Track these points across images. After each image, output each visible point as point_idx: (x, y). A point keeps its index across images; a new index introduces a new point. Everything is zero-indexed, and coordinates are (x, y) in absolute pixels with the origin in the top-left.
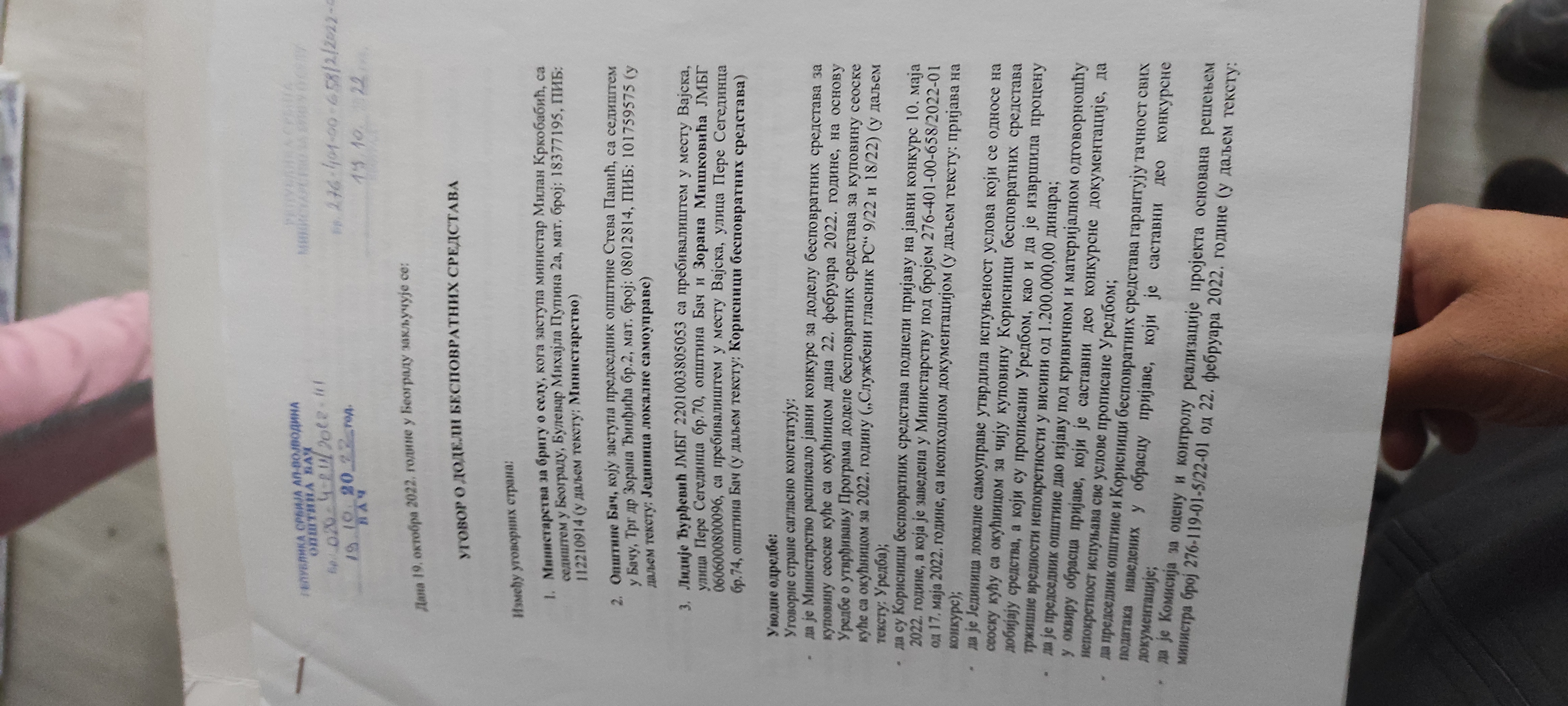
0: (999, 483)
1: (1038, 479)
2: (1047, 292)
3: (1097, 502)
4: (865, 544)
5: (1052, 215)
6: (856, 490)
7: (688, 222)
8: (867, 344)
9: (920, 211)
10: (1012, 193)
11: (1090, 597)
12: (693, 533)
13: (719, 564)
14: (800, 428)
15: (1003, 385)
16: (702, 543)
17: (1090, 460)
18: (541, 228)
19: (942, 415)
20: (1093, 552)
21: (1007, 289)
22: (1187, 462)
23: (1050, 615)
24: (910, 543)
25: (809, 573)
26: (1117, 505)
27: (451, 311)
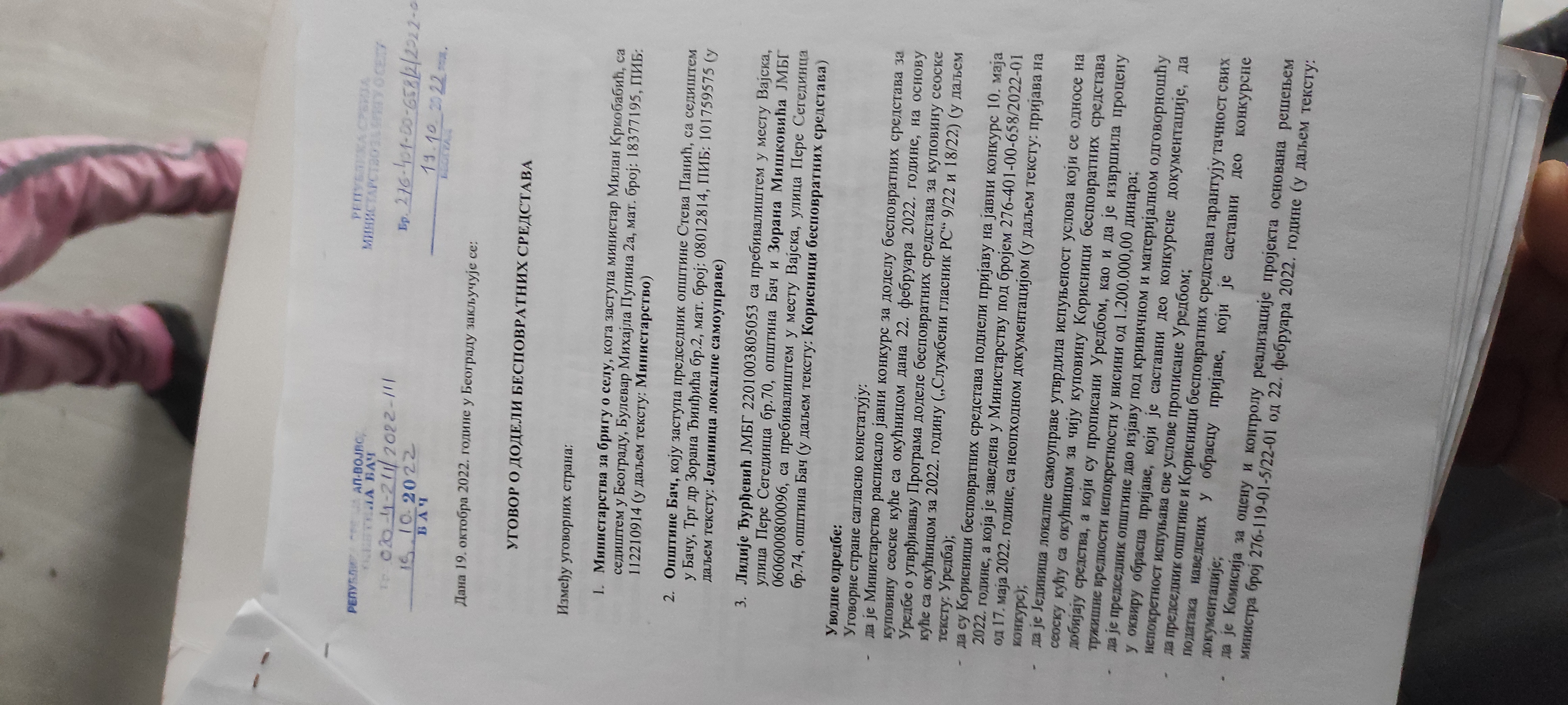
0: (1070, 471)
1: (1109, 467)
2: (1123, 281)
3: (1166, 490)
4: (932, 536)
5: (1131, 205)
6: (925, 479)
7: (764, 205)
8: (943, 329)
9: (1000, 198)
10: (1092, 182)
11: (1155, 590)
12: (754, 523)
13: (780, 556)
14: (871, 415)
15: (1078, 372)
16: (763, 534)
17: (1160, 446)
18: (614, 208)
19: (1016, 402)
20: (1160, 543)
21: (1085, 276)
22: (1255, 450)
23: (1116, 610)
24: (977, 534)
25: (873, 568)
26: (1185, 493)
27: (519, 291)
